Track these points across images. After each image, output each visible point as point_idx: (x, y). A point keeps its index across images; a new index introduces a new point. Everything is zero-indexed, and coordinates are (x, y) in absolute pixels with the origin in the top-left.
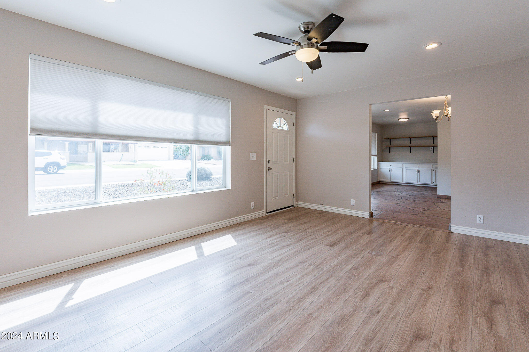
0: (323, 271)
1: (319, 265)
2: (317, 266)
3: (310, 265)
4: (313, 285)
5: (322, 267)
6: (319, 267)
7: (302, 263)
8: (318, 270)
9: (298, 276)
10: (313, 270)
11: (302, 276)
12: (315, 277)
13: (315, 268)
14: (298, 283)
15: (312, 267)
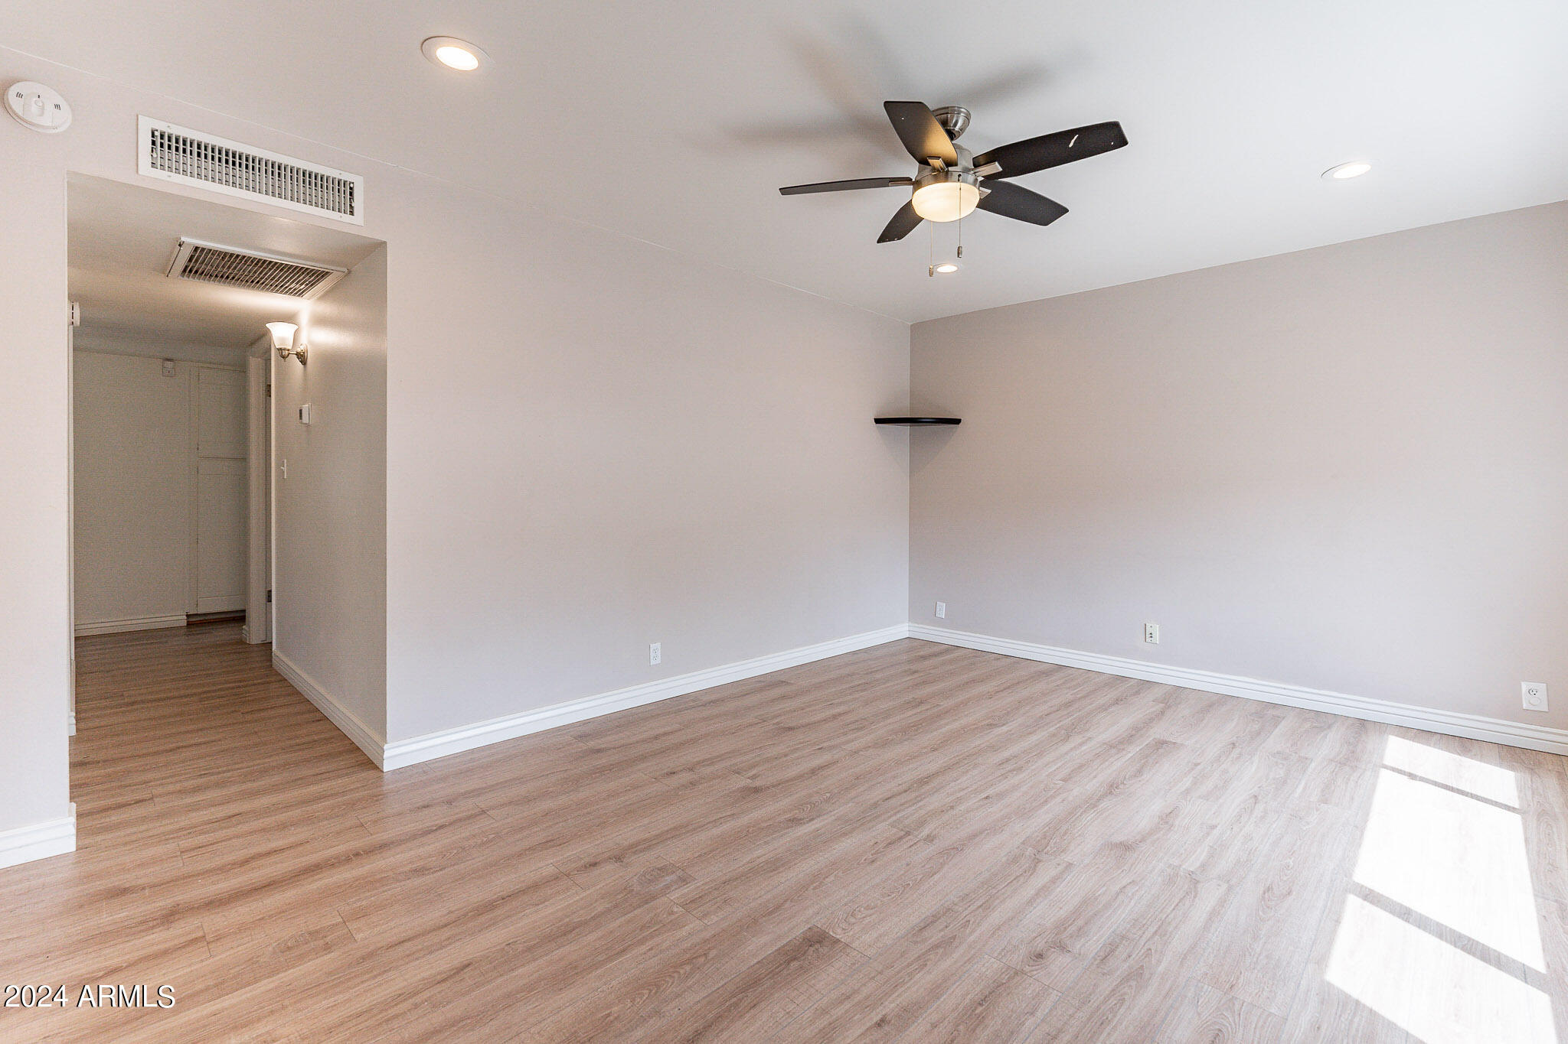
0: (894, 818)
1: (901, 838)
2: (908, 833)
3: (930, 839)
4: (927, 787)
5: (895, 830)
6: (902, 830)
7: (957, 849)
8: (906, 822)
9: (962, 807)
10: (922, 823)
11: (952, 808)
12: (920, 804)
13: (915, 830)
14: (962, 793)
15: (925, 832)
